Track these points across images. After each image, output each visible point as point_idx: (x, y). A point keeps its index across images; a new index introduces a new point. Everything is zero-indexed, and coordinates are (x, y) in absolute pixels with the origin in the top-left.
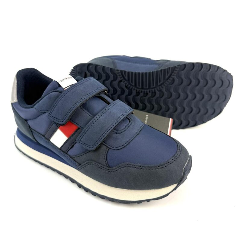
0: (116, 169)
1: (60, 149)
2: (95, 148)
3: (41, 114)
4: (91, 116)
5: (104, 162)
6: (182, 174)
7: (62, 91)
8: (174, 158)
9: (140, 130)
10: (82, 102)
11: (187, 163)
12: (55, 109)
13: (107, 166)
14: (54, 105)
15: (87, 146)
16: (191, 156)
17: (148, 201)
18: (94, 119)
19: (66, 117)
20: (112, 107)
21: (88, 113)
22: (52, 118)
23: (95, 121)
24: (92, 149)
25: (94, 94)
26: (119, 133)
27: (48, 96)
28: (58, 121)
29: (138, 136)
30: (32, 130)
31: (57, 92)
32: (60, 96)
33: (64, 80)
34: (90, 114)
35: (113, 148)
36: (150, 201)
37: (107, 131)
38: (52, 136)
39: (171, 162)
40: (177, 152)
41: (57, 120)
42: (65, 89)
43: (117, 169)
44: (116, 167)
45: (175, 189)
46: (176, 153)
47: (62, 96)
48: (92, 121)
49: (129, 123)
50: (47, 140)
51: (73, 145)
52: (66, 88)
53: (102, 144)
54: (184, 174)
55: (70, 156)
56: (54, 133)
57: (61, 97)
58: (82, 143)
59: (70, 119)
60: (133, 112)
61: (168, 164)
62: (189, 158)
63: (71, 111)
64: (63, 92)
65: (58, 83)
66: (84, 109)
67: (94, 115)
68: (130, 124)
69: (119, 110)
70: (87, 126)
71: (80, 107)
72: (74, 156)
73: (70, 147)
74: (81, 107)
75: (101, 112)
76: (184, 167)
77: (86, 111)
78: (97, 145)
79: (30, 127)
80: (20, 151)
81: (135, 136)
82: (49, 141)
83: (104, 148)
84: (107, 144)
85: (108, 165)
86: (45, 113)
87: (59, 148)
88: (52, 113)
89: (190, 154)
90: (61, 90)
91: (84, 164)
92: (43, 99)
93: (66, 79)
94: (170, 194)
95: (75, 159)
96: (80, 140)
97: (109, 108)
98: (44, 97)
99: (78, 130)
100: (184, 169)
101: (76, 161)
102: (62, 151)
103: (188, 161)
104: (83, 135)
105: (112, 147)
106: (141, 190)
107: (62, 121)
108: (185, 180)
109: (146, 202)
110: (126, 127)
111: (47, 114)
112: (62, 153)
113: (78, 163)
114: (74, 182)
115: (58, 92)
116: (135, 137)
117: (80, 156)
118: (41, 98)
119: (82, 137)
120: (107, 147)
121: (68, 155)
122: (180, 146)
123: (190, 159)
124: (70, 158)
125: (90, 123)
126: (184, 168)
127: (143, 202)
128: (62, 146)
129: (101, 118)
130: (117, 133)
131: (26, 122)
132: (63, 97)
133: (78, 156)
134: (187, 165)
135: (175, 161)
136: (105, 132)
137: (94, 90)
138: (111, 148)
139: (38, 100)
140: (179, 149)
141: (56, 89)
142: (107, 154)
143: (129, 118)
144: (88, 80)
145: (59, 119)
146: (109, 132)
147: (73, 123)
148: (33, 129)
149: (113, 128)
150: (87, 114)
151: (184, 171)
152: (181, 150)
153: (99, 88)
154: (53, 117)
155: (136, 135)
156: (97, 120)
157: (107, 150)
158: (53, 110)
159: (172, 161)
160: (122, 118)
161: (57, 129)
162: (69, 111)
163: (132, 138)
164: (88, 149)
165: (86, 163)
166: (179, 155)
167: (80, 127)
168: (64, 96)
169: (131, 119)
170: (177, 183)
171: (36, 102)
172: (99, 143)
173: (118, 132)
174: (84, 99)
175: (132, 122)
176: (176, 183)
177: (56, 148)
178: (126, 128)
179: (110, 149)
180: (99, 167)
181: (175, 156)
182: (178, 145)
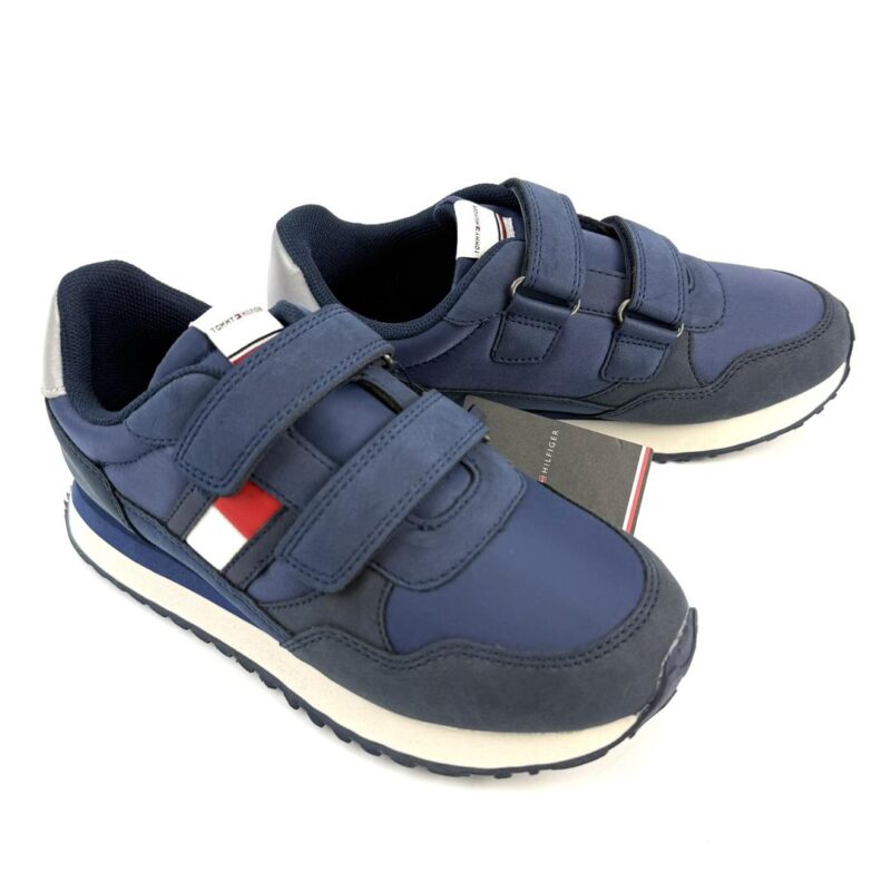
0: (419, 662)
1: (223, 574)
2: (342, 583)
3: (151, 451)
4: (329, 463)
5: (375, 635)
6: (659, 683)
7: (222, 369)
8: (630, 626)
9: (508, 513)
10: (296, 413)
11: (675, 643)
12: (195, 439)
13: (387, 650)
14: (193, 426)
15: (314, 575)
16: (694, 612)
17: (534, 770)
18: (337, 477)
19: (236, 472)
20: (405, 426)
21: (317, 453)
22: (188, 471)
23: (340, 485)
24: (332, 588)
25: (340, 378)
26: (431, 528)
27: (169, 386)
28: (209, 483)
29: (502, 536)
30: (122, 500)
31: (203, 376)
32: (214, 391)
33: (228, 322)
34: (325, 459)
35: (409, 583)
36: (542, 772)
37: (384, 523)
38: (191, 529)
39: (615, 642)
40: (641, 599)
41: (206, 478)
42: (232, 360)
43: (423, 660)
44: (417, 654)
45: (631, 733)
46: (638, 603)
47: (221, 394)
48: (329, 485)
49: (469, 486)
50: (175, 540)
51: (264, 565)
52: (235, 354)
53: (367, 568)
54: (665, 681)
55: (256, 602)
56: (199, 520)
57: (218, 396)
58: (295, 563)
59: (253, 476)
60: (488, 438)
61: (606, 647)
62: (685, 622)
63: (252, 450)
64: (224, 373)
65: (205, 337)
66: (302, 439)
67: (340, 463)
68: (470, 492)
69: (432, 437)
70: (311, 505)
71: (289, 430)
72: (271, 602)
73: (256, 574)
74: (293, 429)
75: (364, 450)
76: (666, 658)
77: (310, 446)
78: (351, 575)
79: (114, 489)
80: (88, 560)
81: (487, 539)
82: (185, 542)
83: (374, 583)
84: (385, 569)
85: (390, 642)
86: (164, 446)
87: (218, 571)
88: (185, 451)
89: (691, 604)
90: (216, 367)
91: (305, 634)
92: (154, 398)
93: (235, 318)
94: (611, 751)
95: (275, 613)
96: (290, 554)
97: (394, 431)
98: (158, 390)
99: (281, 513)
100: (663, 664)
101: (278, 623)
102: (229, 582)
103: (680, 632)
104: (299, 535)
105: (403, 580)
106: (507, 734)
107: (222, 483)
108: (670, 699)
109: (526, 774)
110: (456, 502)
111: (169, 451)
112: (229, 587)
113: (285, 629)
114: (274, 688)
115: (206, 372)
116: (487, 544)
117: (291, 605)
118: (144, 394)
119: (294, 541)
120: (387, 580)
121: (251, 597)
122: (652, 577)
123: (691, 628)
124: (258, 610)
125: (322, 493)
126: (666, 663)
127: (515, 775)
128: (228, 567)
129: (365, 474)
130: (421, 528)
131: (98, 471)
132: (223, 396)
133: (285, 603)
134: (678, 649)
135: (631, 635)
136: (376, 528)
137: (342, 363)
138: (401, 583)
139: (136, 400)
140: (648, 588)
141: (197, 361)
142: (386, 605)
143: (471, 466)
144: (318, 323)
145: (212, 477)
146: (393, 526)
147: (262, 491)
148: (125, 498)
149: (407, 509)
150: (314, 456)
151: (664, 673)
152: (657, 591)
153: (360, 350)
154: (189, 468)
155: (492, 534)
156: (351, 480)
157: (388, 590)
158: (190, 444)
159: (623, 637)
160: (443, 471)
161: (208, 507)
162: (248, 450)
163: (479, 549)
164: (319, 586)
165: (312, 631)
166: (646, 612)
167: (289, 505)
168: (228, 390)
169: (476, 467)
170: (639, 714)
171: (128, 407)
172: (358, 567)
173: (429, 523)
174: (303, 403)
175: (481, 480)
176: (635, 714)
177: (209, 568)
178: (458, 506)
179: (396, 589)
180: (359, 651)
181: (634, 617)
182: (645, 573)
